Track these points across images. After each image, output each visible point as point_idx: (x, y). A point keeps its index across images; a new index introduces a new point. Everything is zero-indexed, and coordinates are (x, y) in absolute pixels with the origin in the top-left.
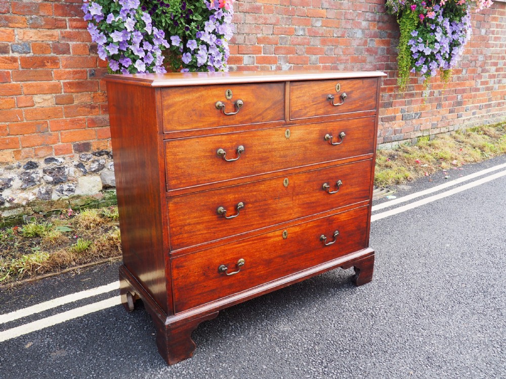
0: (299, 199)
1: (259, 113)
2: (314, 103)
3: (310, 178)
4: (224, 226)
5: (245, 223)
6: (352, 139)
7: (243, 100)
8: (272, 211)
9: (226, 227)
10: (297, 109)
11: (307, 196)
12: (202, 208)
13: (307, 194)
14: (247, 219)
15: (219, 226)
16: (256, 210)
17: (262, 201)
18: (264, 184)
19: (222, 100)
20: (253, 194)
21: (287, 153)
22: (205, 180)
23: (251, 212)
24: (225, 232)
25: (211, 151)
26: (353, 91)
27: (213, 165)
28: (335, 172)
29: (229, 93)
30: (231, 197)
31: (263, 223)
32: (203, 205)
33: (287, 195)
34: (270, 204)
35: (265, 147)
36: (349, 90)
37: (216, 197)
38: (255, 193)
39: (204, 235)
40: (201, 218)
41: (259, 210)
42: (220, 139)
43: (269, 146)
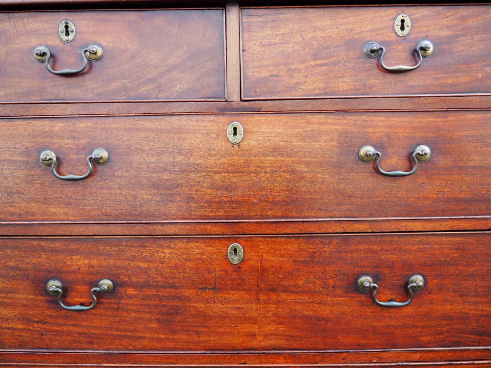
0: (278, 303)
1: (150, 76)
2: (319, 62)
3: (312, 255)
4: (66, 325)
5: (117, 330)
6: (461, 168)
7: (104, 44)
8: (193, 316)
9: (71, 328)
10: (264, 74)
11: (305, 298)
12: (12, 273)
13: (303, 292)
14: (124, 321)
15: (52, 321)
16: (149, 306)
17: (165, 287)
18: (168, 247)
19: (50, 43)
20: (139, 267)
21: (235, 180)
22: (12, 214)
23: (134, 308)
24: (68, 338)
25: (27, 152)
26: (456, 36)
27: (31, 182)
28: (401, 250)
29: (67, 27)
30: (80, 262)
31: (168, 340)
32: (12, 268)
33: (239, 285)
34: (188, 299)
35: (166, 159)
36: (445, 33)
37: (44, 256)
38: (143, 265)
39: (17, 333)
40: (10, 295)
41: (156, 306)
42: (47, 129)
43: (179, 158)
